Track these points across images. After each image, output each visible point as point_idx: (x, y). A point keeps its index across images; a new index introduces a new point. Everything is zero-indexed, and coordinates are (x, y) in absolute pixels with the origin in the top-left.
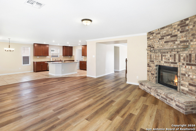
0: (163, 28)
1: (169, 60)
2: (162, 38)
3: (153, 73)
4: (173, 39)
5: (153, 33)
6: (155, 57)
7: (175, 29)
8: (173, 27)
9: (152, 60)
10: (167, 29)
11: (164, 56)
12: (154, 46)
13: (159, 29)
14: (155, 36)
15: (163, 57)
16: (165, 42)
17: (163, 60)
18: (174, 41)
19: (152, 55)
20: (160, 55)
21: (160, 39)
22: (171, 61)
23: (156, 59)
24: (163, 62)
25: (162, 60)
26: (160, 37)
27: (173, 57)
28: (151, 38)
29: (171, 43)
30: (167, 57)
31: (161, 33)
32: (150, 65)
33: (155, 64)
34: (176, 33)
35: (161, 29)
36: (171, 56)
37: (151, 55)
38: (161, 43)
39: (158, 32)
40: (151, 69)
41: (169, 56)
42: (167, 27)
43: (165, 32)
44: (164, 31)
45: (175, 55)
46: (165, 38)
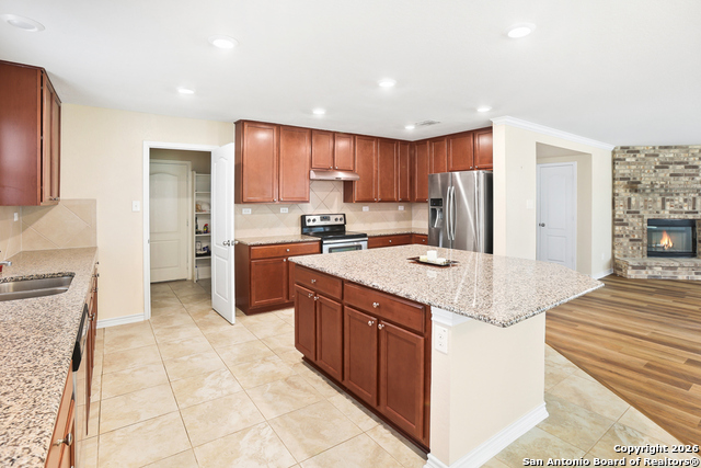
0: (666, 147)
1: (681, 207)
2: (664, 166)
3: (636, 237)
4: (690, 171)
5: (638, 152)
6: (641, 204)
7: (694, 155)
8: (691, 152)
9: (633, 209)
10: (677, 151)
11: (668, 200)
12: (638, 179)
13: (654, 148)
14: (643, 159)
15: (668, 203)
16: (671, 175)
17: (668, 208)
18: (692, 176)
19: (633, 200)
20: (659, 199)
21: (657, 167)
22: (686, 209)
23: (646, 207)
24: (667, 212)
25: (663, 208)
26: (658, 164)
27: (691, 203)
28: (628, 160)
29: (687, 179)
30: (676, 203)
31: (661, 156)
32: (625, 221)
33: (646, 218)
34: (696, 163)
35: (661, 147)
36: (685, 200)
37: (629, 200)
38: (662, 175)
39: (652, 152)
40: (631, 229)
41: (681, 200)
42: (676, 147)
43: (672, 156)
44: (670, 155)
45: (694, 199)
46: (671, 166)
